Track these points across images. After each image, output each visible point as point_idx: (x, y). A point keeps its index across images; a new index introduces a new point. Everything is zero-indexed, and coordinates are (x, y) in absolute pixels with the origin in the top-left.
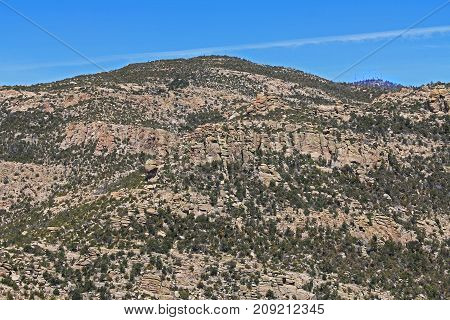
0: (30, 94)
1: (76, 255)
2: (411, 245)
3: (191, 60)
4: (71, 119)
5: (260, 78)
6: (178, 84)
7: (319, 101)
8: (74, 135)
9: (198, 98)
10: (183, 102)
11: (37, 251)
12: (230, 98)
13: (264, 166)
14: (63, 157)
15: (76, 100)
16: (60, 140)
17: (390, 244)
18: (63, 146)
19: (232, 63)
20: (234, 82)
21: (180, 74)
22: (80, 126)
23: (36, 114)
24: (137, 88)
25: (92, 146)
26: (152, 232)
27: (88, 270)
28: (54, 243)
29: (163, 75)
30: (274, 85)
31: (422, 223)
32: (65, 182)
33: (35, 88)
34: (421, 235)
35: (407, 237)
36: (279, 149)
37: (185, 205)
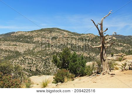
0: (28, 33)
1: (44, 57)
2: (89, 57)
3: (52, 28)
4: (35, 37)
5: (63, 32)
6: (51, 32)
7: (72, 35)
8: (35, 39)
9: (54, 34)
10: (51, 35)
11: (38, 57)
12: (59, 34)
13: (68, 45)
14: (34, 43)
15: (35, 34)
16: (33, 40)
17: (86, 57)
18: (34, 41)
19: (58, 29)
20: (59, 32)
21: (51, 30)
22: (37, 38)
23: (29, 36)
24: (44, 32)
25: (39, 41)
26: (54, 54)
27: (46, 60)
28: (40, 55)
29: (48, 30)
30: (65, 33)
31: (90, 54)
32: (35, 47)
33: (28, 32)
34: (90, 56)
35: (88, 56)
36: (70, 43)
37: (58, 51)
